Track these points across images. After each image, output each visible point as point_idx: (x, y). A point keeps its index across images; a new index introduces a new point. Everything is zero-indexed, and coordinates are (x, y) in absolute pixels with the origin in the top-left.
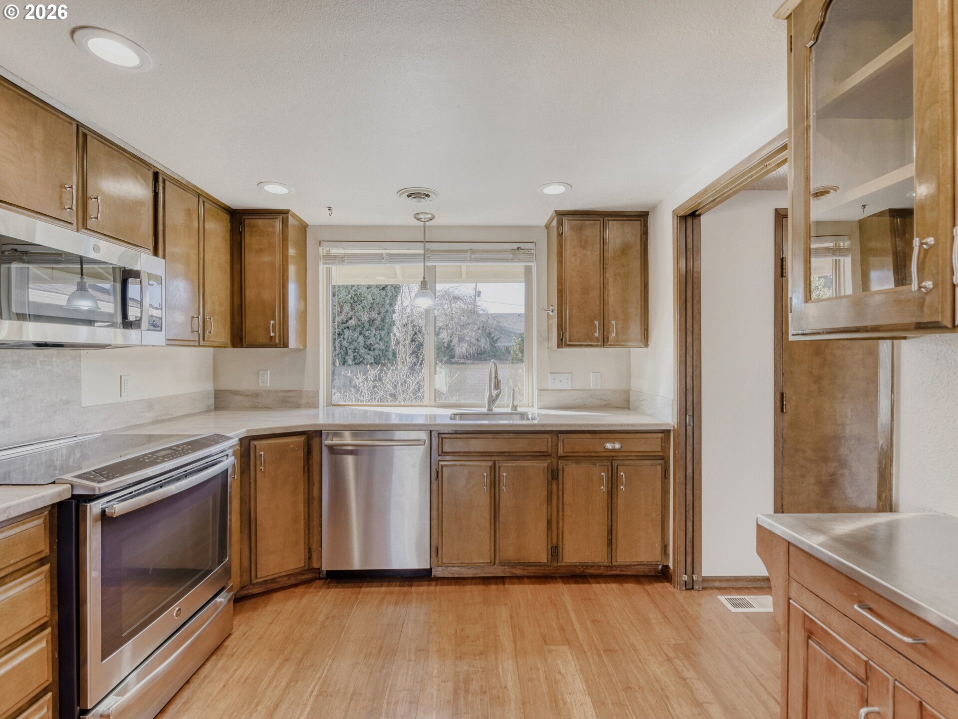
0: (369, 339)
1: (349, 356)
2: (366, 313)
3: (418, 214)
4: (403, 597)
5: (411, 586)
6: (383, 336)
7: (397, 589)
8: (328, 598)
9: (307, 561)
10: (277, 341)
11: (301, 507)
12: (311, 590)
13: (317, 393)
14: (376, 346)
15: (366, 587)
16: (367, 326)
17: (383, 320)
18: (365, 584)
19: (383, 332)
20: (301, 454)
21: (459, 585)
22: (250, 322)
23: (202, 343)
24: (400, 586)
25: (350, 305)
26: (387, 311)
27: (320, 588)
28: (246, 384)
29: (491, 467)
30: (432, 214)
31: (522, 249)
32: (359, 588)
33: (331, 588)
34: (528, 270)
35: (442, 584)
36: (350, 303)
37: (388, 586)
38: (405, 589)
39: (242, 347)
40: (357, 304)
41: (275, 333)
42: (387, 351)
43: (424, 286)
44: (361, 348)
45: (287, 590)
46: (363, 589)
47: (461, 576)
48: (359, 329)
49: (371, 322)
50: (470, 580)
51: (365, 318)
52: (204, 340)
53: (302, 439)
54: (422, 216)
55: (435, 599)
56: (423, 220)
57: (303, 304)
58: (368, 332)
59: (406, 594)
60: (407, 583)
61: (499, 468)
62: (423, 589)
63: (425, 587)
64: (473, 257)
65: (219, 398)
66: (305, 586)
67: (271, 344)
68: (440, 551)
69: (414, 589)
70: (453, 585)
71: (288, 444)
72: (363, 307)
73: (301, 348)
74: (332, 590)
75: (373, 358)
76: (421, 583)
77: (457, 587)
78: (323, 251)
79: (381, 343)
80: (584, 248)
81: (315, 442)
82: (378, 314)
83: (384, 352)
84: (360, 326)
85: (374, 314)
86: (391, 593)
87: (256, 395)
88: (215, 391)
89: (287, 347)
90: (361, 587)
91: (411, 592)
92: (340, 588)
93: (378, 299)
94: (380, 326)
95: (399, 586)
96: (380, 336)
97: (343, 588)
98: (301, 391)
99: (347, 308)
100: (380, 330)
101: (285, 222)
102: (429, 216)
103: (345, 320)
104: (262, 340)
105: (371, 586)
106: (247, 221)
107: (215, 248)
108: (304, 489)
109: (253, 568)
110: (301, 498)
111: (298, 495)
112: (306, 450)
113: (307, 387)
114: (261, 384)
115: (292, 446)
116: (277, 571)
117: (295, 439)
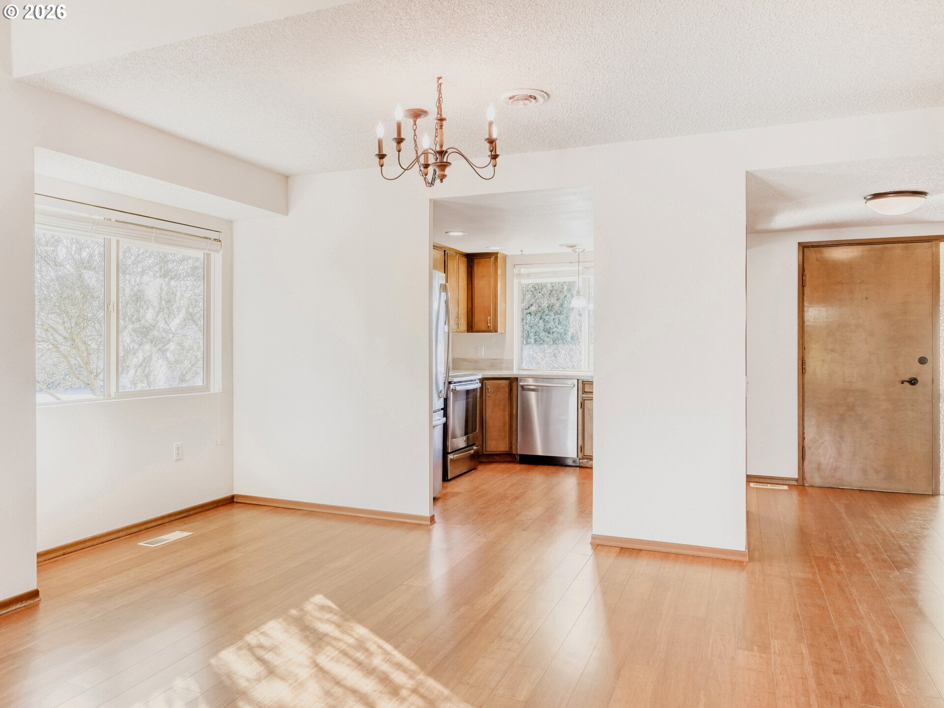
0: (548, 323)
1: (531, 338)
2: (546, 299)
6: (561, 320)
9: (509, 448)
10: (492, 329)
13: (512, 361)
14: (554, 330)
16: (547, 312)
17: (562, 305)
19: (562, 317)
20: (507, 390)
22: (478, 317)
25: (531, 293)
26: (565, 296)
28: (470, 354)
36: (531, 291)
39: (472, 332)
40: (538, 292)
41: (491, 324)
42: (565, 334)
43: (578, 294)
44: (541, 332)
48: (539, 315)
49: (551, 307)
51: (545, 304)
52: (458, 329)
53: (507, 382)
57: (504, 305)
58: (547, 317)
65: (455, 363)
67: (488, 330)
68: (583, 449)
71: (501, 384)
72: (543, 295)
73: (504, 332)
75: (552, 341)
78: (516, 271)
79: (560, 327)
81: (514, 385)
82: (557, 300)
83: (562, 335)
84: (540, 312)
85: (553, 300)
87: (476, 362)
89: (497, 332)
93: (556, 287)
94: (559, 311)
96: (559, 320)
98: (502, 359)
99: (529, 296)
100: (558, 314)
101: (496, 259)
103: (527, 306)
104: (483, 328)
106: (475, 260)
107: (462, 279)
108: (508, 409)
109: (484, 446)
110: (507, 413)
111: (505, 412)
112: (509, 388)
114: (479, 355)
115: (503, 385)
116: (495, 450)
117: (505, 381)
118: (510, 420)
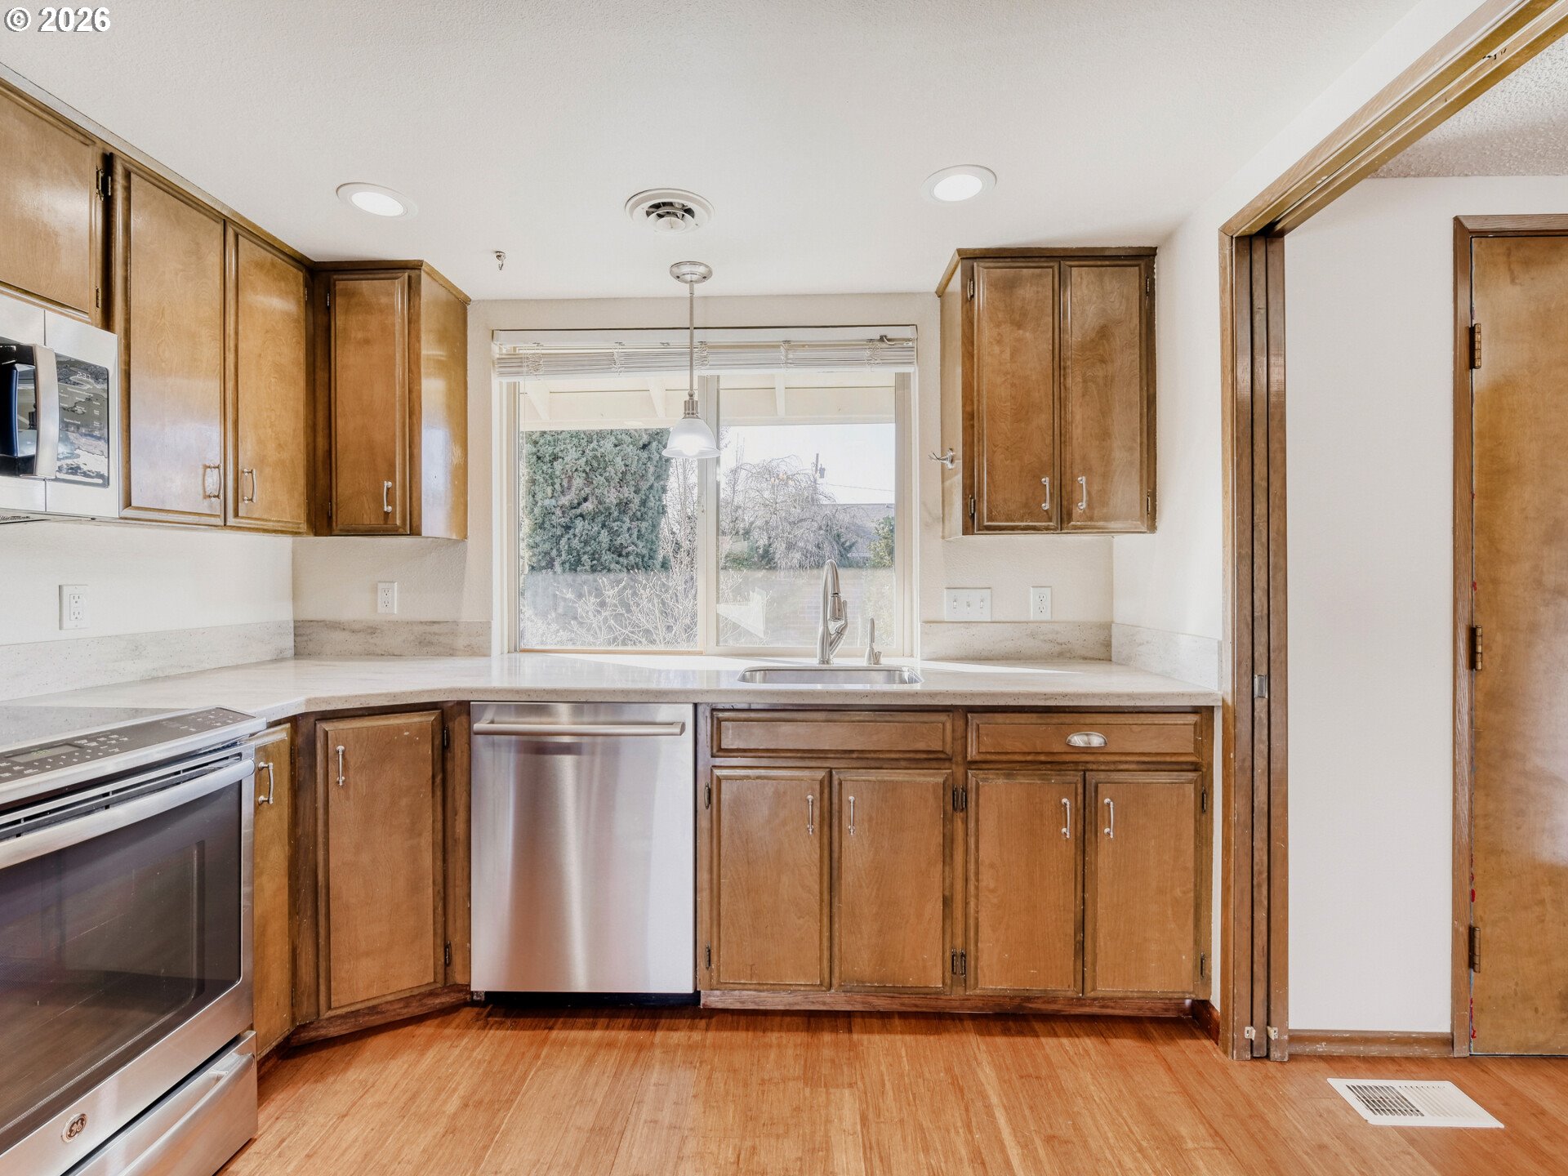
0: (618, 536)
1: (584, 565)
2: (613, 490)
3: (678, 264)
4: (634, 1054)
5: (654, 1028)
6: (643, 530)
7: (623, 1036)
8: (478, 1054)
9: (441, 970)
10: (398, 522)
11: (427, 860)
12: (448, 1031)
13: (486, 626)
14: (630, 549)
15: (561, 1029)
16: (616, 513)
17: (644, 503)
18: (561, 1020)
19: (644, 525)
21: (755, 1029)
22: (347, 483)
23: (231, 521)
24: (634, 1028)
25: (584, 475)
26: (651, 487)
27: (468, 1027)
29: (822, 782)
30: (707, 266)
31: (889, 340)
32: (546, 1031)
33: (490, 1029)
34: (903, 382)
35: (721, 1027)
36: (584, 471)
37: (607, 1028)
38: (642, 1035)
39: (330, 533)
40: (597, 474)
41: (394, 507)
42: (651, 557)
43: (691, 412)
44: (603, 552)
45: (400, 1031)
46: (554, 1034)
47: (762, 1008)
48: (600, 519)
49: (623, 506)
50: (778, 1019)
51: (612, 498)
52: (236, 515)
53: (431, 719)
54: (685, 269)
55: (701, 1063)
56: (688, 277)
57: (458, 452)
59: (641, 1047)
60: (647, 1022)
61: (840, 784)
62: (680, 1036)
63: (683, 1034)
64: (791, 356)
65: (301, 635)
66: (438, 1020)
67: (384, 528)
68: (714, 958)
69: (659, 1035)
70: (743, 1030)
71: (397, 731)
72: (607, 480)
73: (454, 537)
74: (492, 1032)
75: (625, 569)
76: (677, 1021)
77: (750, 1034)
78: (500, 348)
79: (641, 544)
80: (1019, 325)
81: (457, 726)
82: (635, 492)
83: (646, 559)
84: (602, 513)
85: (627, 492)
86: (610, 1045)
87: (372, 630)
88: (295, 622)
89: (419, 534)
90: (551, 1028)
91: (652, 1044)
92: (507, 1029)
93: (634, 466)
94: (639, 514)
95: (629, 1029)
96: (639, 531)
97: (514, 1029)
98: (456, 623)
99: (578, 481)
100: (638, 520)
101: (413, 288)
102: (702, 270)
104: (369, 519)
105: (572, 1028)
106: (340, 285)
107: (267, 332)
108: (433, 822)
109: (323, 988)
110: (426, 841)
111: (420, 835)
112: (437, 742)
113: (468, 614)
114: (381, 609)
115: (406, 734)
116: (374, 992)
117: (415, 719)
118: (439, 863)
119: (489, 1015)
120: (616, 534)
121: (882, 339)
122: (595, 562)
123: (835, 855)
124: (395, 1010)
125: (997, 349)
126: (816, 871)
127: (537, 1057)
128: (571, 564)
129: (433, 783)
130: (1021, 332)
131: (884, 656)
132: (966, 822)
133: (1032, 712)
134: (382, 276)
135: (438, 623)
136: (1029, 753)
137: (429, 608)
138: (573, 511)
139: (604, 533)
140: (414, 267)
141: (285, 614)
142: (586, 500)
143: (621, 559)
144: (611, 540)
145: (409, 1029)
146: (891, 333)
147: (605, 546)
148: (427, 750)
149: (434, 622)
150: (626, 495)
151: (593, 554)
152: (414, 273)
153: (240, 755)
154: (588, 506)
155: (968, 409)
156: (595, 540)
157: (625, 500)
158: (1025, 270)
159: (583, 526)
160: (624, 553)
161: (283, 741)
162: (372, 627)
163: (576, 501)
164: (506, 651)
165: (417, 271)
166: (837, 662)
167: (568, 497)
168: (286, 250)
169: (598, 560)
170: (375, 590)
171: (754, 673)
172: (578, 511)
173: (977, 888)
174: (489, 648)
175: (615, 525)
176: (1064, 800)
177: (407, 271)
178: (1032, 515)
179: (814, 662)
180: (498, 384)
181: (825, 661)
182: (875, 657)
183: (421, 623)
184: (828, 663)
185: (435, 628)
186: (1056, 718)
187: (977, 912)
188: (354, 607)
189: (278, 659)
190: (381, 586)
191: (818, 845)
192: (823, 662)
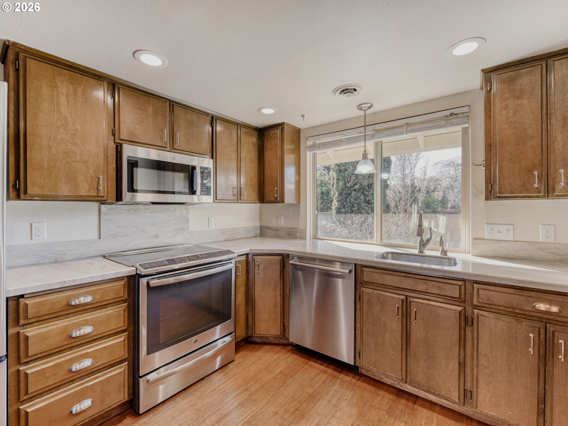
2: (366, 180)
3: (359, 105)
4: (331, 378)
5: (341, 373)
8: (289, 360)
9: (282, 332)
12: (283, 351)
13: (305, 230)
18: (314, 359)
21: (376, 387)
22: (267, 189)
23: (239, 201)
24: (334, 370)
27: (289, 351)
29: (402, 300)
30: (370, 103)
31: (455, 114)
32: (308, 361)
33: (294, 354)
34: (465, 131)
35: (363, 381)
37: (326, 367)
38: (336, 373)
39: (264, 203)
41: (278, 195)
43: (365, 157)
44: (362, 203)
46: (311, 362)
50: (386, 387)
51: (365, 183)
52: (240, 200)
54: (362, 106)
55: (352, 390)
56: (364, 109)
57: (297, 177)
59: (334, 377)
60: (339, 369)
61: (410, 303)
62: (348, 378)
63: (350, 378)
64: (408, 129)
65: (261, 230)
66: (282, 347)
67: (275, 201)
68: (361, 355)
69: (342, 376)
70: (371, 385)
73: (295, 203)
74: (294, 355)
76: (349, 373)
77: (373, 388)
78: (310, 142)
80: (518, 98)
81: (287, 262)
84: (362, 189)
86: (325, 372)
88: (260, 226)
89: (284, 203)
90: (310, 360)
91: (338, 377)
92: (298, 356)
95: (333, 370)
97: (300, 357)
98: (297, 229)
101: (283, 131)
102: (368, 105)
104: (272, 199)
105: (316, 362)
106: (266, 134)
107: (248, 150)
108: (280, 288)
109: (253, 327)
110: (278, 293)
111: (277, 291)
112: (282, 265)
113: (301, 227)
114: (279, 224)
115: (273, 261)
116: (265, 333)
117: (276, 257)
118: (282, 301)
119: (295, 350)
120: (367, 196)
121: (451, 114)
122: (359, 206)
123: (408, 331)
124: (272, 340)
125: (504, 112)
126: (400, 335)
127: (303, 367)
128: (351, 207)
129: (280, 277)
130: (520, 101)
131: (449, 252)
132: (472, 332)
133: (512, 288)
134: (275, 129)
135: (293, 228)
136: (509, 308)
137: (291, 224)
138: (352, 189)
139: (362, 196)
140: (283, 124)
141: (258, 224)
142: (356, 184)
143: (369, 205)
144: (365, 198)
145: (274, 346)
146: (455, 111)
147: (363, 200)
148: (278, 267)
149: (292, 228)
150: (371, 182)
151: (359, 203)
152: (282, 126)
153: (231, 262)
154: (357, 187)
155: (488, 142)
156: (359, 198)
157: (371, 184)
158: (522, 70)
159: (355, 194)
160: (370, 203)
161: (244, 260)
162: (276, 229)
163: (352, 185)
164: (312, 238)
165: (283, 125)
166: (427, 252)
167: (350, 184)
168: (253, 127)
169: (360, 206)
170: (278, 218)
171: (388, 254)
172: (353, 188)
173: (477, 363)
174: (306, 237)
175: (367, 193)
176: (531, 335)
177: (280, 126)
178: (527, 190)
179: (416, 252)
180: (309, 155)
181: (421, 252)
182: (444, 252)
183: (289, 228)
184: (422, 252)
185: (292, 230)
186: (526, 293)
187: (478, 374)
188: (273, 224)
189: (256, 236)
190: (279, 217)
191: (401, 325)
192: (420, 253)
